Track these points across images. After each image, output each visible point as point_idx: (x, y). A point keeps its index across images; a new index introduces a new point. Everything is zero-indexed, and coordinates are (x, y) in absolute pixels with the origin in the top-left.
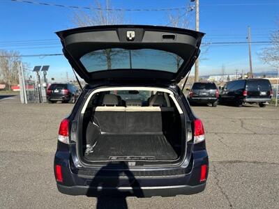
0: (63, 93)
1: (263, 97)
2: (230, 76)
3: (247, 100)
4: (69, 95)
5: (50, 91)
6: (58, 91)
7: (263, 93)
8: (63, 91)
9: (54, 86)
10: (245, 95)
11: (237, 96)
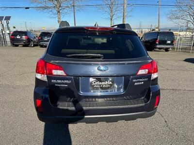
0: (24, 39)
1: (169, 44)
2: (143, 30)
3: (158, 46)
4: (29, 40)
5: (13, 37)
6: (19, 37)
7: (169, 42)
8: (24, 37)
9: (16, 33)
10: (157, 43)
11: (151, 43)
